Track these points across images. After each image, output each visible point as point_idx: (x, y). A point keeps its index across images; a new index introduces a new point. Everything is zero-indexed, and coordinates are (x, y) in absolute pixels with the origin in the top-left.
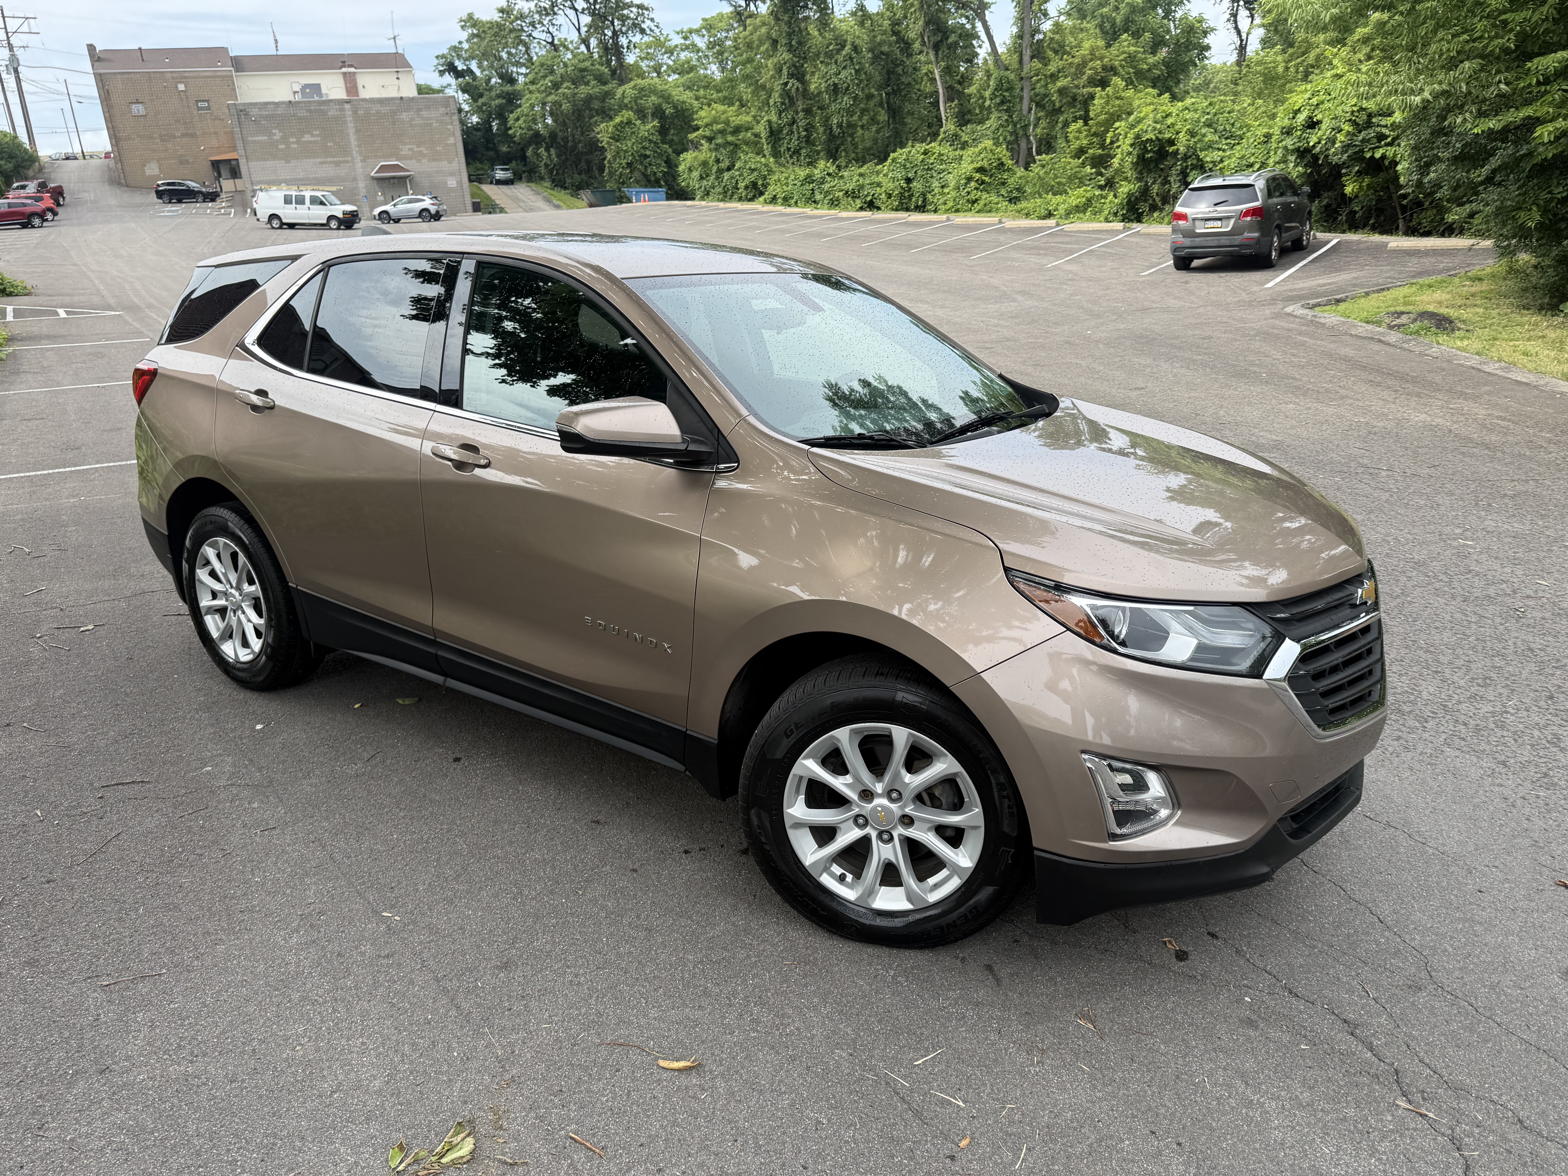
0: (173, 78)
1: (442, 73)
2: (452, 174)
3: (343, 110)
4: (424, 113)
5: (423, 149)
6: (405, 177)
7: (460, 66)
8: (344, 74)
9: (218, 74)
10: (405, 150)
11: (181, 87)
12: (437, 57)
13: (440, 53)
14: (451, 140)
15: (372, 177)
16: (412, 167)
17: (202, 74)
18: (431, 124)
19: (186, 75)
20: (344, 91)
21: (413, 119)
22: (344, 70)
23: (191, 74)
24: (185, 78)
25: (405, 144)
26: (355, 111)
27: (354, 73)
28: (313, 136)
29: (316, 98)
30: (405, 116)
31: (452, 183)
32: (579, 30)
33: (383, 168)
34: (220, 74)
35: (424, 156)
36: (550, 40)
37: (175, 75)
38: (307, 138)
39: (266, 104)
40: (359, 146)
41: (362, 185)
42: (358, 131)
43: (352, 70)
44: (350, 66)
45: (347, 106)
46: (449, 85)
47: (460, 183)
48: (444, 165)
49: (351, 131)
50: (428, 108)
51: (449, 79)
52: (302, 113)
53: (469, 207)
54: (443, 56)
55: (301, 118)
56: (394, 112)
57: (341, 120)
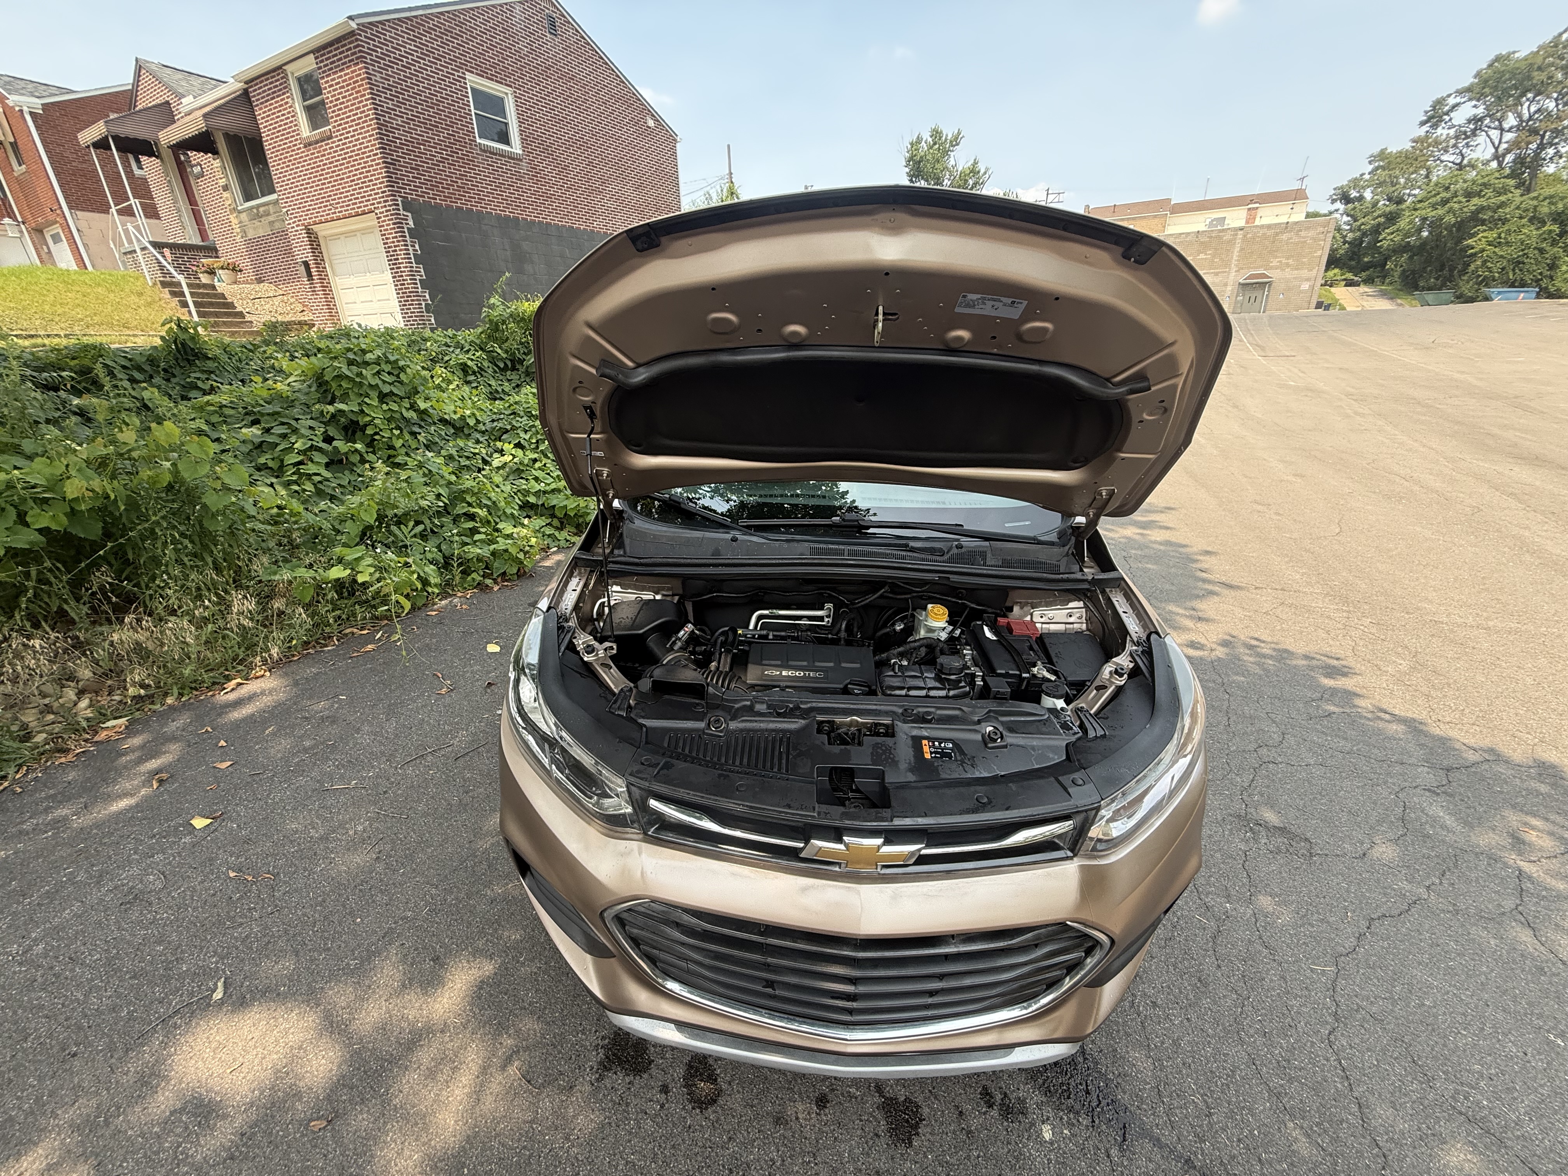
1: (1334, 201)
2: (1308, 280)
3: (1236, 235)
4: (1303, 234)
5: (1291, 261)
6: (1266, 283)
7: (1354, 194)
8: (1249, 209)
10: (1275, 263)
12: (1335, 189)
13: (1339, 185)
14: (1319, 253)
15: (1240, 284)
16: (1274, 275)
18: (1305, 242)
19: (1137, 219)
20: (1244, 220)
21: (1291, 238)
22: (1250, 206)
25: (1276, 257)
26: (1245, 236)
27: (1257, 208)
28: (1206, 254)
29: (1219, 228)
30: (1284, 237)
31: (1305, 286)
32: (1497, 149)
33: (1251, 277)
35: (1288, 265)
36: (1458, 161)
38: (1202, 256)
39: (1181, 234)
40: (1238, 260)
41: (1229, 288)
42: (1242, 249)
43: (1257, 205)
44: (1256, 203)
45: (1240, 232)
46: (1337, 210)
47: (1312, 287)
48: (1305, 273)
49: (1237, 249)
50: (1308, 229)
51: (1339, 206)
53: (1314, 304)
54: (1342, 187)
55: (1202, 243)
56: (1277, 234)
57: (1232, 242)
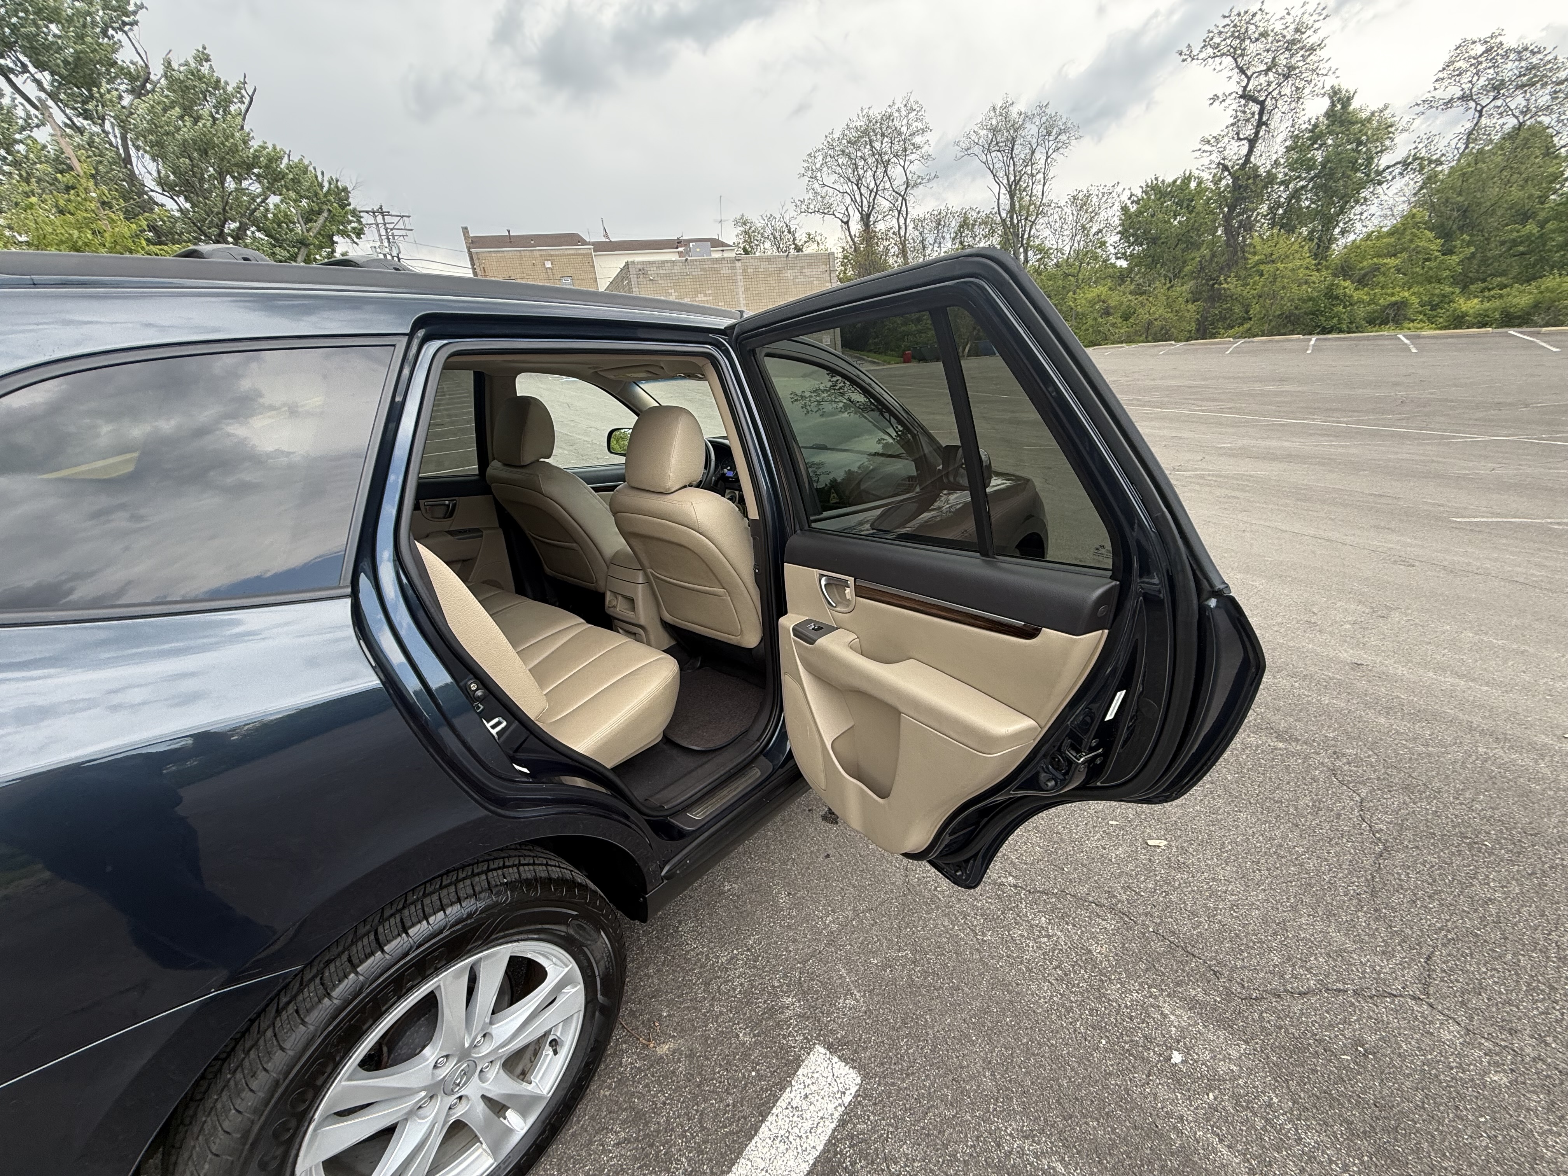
0: (541, 256)
3: (734, 268)
4: (807, 272)
9: (579, 252)
11: (548, 265)
17: (566, 253)
19: (552, 253)
23: (557, 252)
24: (552, 256)
26: (745, 270)
28: (705, 295)
30: (789, 274)
32: (861, 214)
34: (582, 251)
36: (845, 220)
37: (543, 253)
42: (747, 290)
45: (738, 264)
49: (741, 290)
50: (810, 265)
52: (697, 272)
55: (695, 277)
56: (780, 270)
57: (731, 278)
